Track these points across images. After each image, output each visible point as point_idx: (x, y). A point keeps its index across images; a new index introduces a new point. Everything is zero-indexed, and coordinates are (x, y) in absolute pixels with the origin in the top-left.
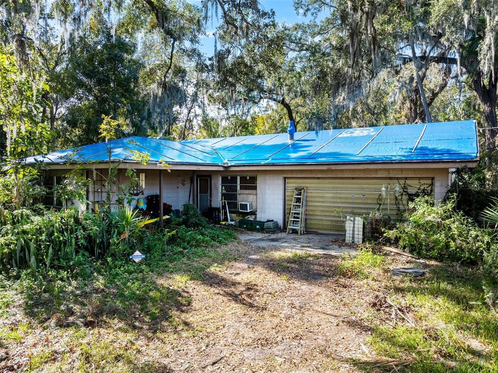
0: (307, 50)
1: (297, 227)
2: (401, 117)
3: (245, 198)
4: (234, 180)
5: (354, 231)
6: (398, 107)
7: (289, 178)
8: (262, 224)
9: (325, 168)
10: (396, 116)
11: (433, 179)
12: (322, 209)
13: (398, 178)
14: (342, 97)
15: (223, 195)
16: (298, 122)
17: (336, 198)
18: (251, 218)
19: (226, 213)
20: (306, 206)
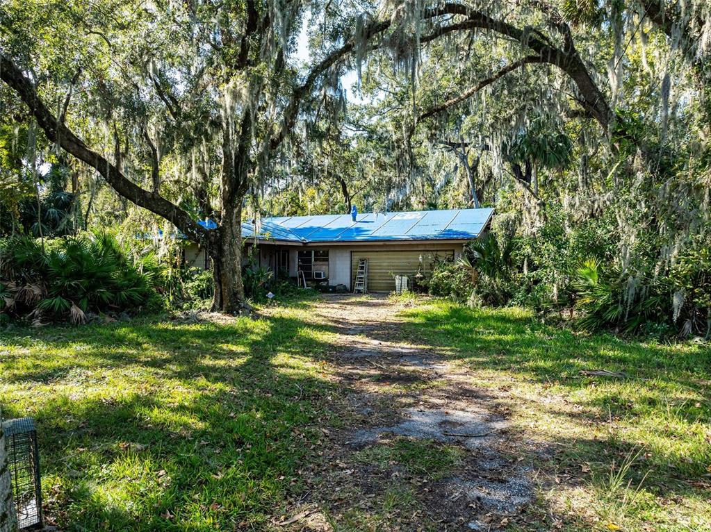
0: (363, 130)
1: (361, 288)
2: (459, 195)
3: (318, 268)
4: (309, 254)
5: (401, 286)
6: (456, 184)
7: (354, 251)
8: (334, 288)
9: (382, 243)
10: (453, 194)
11: (454, 251)
12: (379, 274)
13: (432, 251)
14: (393, 194)
15: (299, 266)
16: (352, 197)
17: (390, 266)
18: (324, 284)
19: (302, 281)
20: (368, 273)
